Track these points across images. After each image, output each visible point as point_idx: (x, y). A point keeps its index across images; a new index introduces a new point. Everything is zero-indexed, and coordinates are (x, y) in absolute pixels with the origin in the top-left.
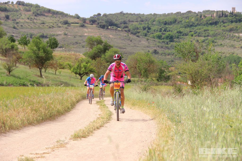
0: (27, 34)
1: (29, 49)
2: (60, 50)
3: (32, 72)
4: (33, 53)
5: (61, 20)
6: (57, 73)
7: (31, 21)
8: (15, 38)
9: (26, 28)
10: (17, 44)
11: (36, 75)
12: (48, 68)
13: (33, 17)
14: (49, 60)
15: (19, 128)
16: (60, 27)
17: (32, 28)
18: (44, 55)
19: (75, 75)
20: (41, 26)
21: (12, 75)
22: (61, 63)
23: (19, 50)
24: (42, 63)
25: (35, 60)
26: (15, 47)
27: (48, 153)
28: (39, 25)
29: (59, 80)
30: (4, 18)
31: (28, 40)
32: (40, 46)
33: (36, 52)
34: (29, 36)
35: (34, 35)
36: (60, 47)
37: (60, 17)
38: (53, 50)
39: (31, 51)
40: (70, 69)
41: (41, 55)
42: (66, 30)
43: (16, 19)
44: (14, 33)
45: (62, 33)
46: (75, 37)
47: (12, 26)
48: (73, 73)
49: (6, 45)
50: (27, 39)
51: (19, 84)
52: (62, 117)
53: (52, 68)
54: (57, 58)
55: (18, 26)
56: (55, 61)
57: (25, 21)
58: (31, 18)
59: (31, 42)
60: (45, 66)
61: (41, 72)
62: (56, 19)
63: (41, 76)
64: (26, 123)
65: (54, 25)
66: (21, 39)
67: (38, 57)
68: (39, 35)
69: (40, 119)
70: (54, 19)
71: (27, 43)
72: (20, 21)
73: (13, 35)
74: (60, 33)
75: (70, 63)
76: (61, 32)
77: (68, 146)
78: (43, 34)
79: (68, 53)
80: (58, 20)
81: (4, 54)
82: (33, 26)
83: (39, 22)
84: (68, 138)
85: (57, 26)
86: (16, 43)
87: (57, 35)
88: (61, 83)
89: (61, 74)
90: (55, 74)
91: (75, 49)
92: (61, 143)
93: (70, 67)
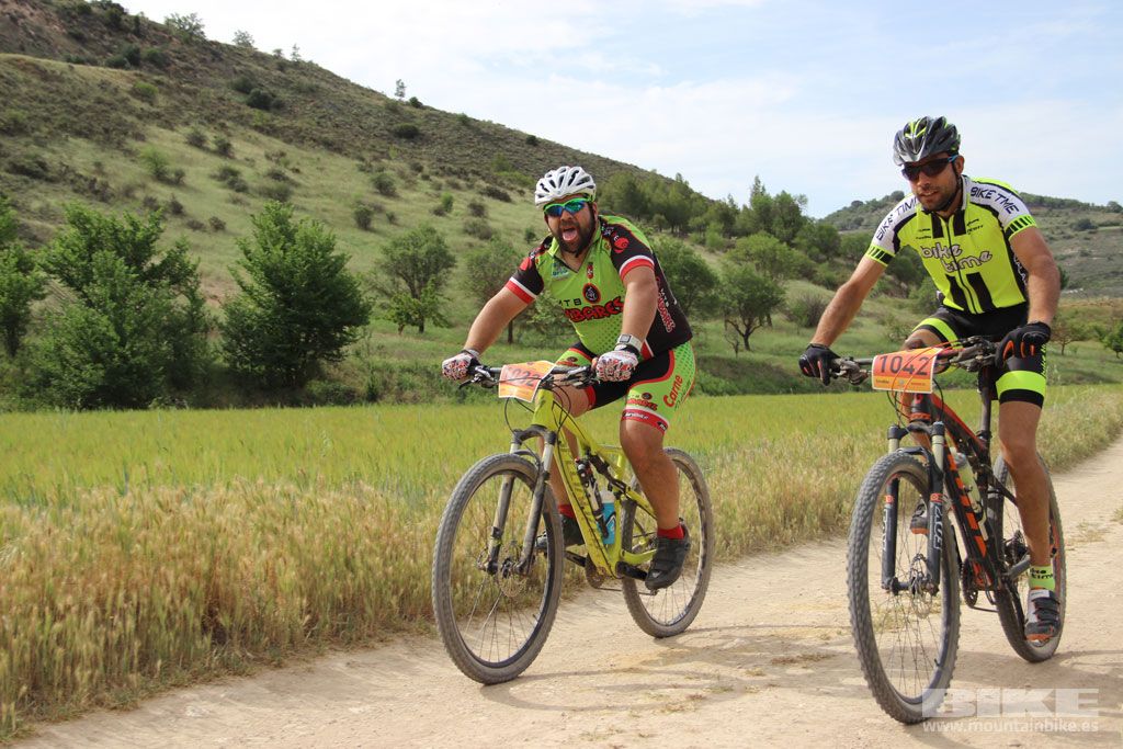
2: (1071, 293)
5: (1072, 221)
6: (1067, 351)
16: (1070, 237)
19: (1115, 353)
22: (1076, 326)
29: (1073, 368)
36: (1072, 287)
37: (1071, 214)
40: (1101, 340)
42: (1087, 244)
45: (1076, 251)
46: (1109, 259)
48: (1109, 350)
52: (1089, 464)
54: (1064, 314)
56: (1060, 323)
62: (1059, 219)
65: (1053, 233)
70: (1053, 219)
74: (1070, 252)
75: (1099, 324)
76: (1073, 248)
77: (1109, 537)
79: (1092, 301)
80: (1065, 220)
84: (1109, 515)
85: (1063, 235)
87: (1064, 258)
88: (1080, 375)
89: (1079, 352)
90: (1063, 354)
91: (1111, 289)
92: (1091, 531)
93: (1100, 332)
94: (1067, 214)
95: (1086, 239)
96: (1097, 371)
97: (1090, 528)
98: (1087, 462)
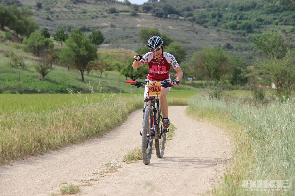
0: (65, 27)
1: (67, 46)
2: (105, 46)
3: (72, 76)
4: (72, 51)
5: (107, 8)
6: (103, 76)
7: (69, 10)
8: (49, 32)
9: (63, 19)
10: (52, 40)
11: (77, 79)
12: (92, 70)
13: (71, 5)
14: (93, 60)
15: (59, 148)
16: (105, 17)
17: (70, 19)
18: (87, 53)
19: (125, 78)
20: (81, 16)
21: (46, 80)
22: (108, 63)
23: (55, 48)
24: (84, 64)
25: (74, 60)
26: (50, 43)
27: (97, 180)
28: (79, 15)
29: (105, 85)
30: (36, 7)
31: (66, 35)
32: (82, 42)
33: (77, 49)
34: (67, 29)
35: (73, 28)
36: (106, 43)
37: (106, 4)
38: (97, 46)
39: (70, 48)
40: (119, 71)
41: (83, 54)
42: (114, 21)
43: (50, 7)
44: (47, 26)
46: (124, 29)
47: (45, 17)
48: (123, 76)
49: (38, 41)
50: (65, 33)
51: (56, 91)
52: (112, 133)
53: (96, 70)
54: (102, 57)
55: (53, 17)
56: (100, 61)
57: (62, 10)
58: (69, 7)
59: (70, 38)
60: (88, 67)
61: (82, 75)
62: (101, 7)
63: (83, 80)
64: (68, 140)
65: (98, 14)
66: (57, 34)
67: (78, 56)
68: (79, 27)
69: (84, 136)
70: (98, 6)
71: (65, 38)
72: (55, 10)
73: (47, 28)
74: (105, 24)
75: (118, 63)
76: (107, 23)
77: (120, 170)
78: (85, 26)
79: (116, 50)
80: (103, 7)
81: (36, 53)
82: (72, 16)
83: (79, 11)
84: (120, 160)
85: (102, 15)
86: (51, 38)
87: (102, 28)
88: (109, 88)
89: (108, 77)
90: (101, 77)
91: (124, 45)
92: (112, 167)
93: (119, 67)
94: (104, 4)
95: (113, 18)
96: (117, 87)
97: (112, 165)
98: (111, 132)
